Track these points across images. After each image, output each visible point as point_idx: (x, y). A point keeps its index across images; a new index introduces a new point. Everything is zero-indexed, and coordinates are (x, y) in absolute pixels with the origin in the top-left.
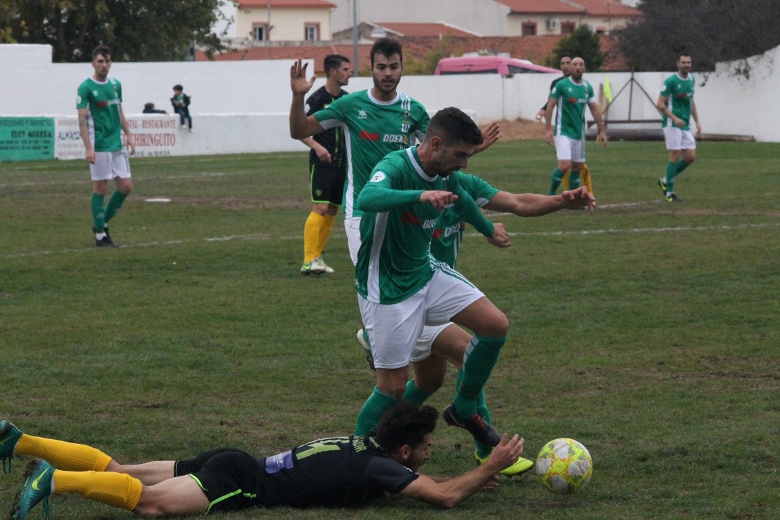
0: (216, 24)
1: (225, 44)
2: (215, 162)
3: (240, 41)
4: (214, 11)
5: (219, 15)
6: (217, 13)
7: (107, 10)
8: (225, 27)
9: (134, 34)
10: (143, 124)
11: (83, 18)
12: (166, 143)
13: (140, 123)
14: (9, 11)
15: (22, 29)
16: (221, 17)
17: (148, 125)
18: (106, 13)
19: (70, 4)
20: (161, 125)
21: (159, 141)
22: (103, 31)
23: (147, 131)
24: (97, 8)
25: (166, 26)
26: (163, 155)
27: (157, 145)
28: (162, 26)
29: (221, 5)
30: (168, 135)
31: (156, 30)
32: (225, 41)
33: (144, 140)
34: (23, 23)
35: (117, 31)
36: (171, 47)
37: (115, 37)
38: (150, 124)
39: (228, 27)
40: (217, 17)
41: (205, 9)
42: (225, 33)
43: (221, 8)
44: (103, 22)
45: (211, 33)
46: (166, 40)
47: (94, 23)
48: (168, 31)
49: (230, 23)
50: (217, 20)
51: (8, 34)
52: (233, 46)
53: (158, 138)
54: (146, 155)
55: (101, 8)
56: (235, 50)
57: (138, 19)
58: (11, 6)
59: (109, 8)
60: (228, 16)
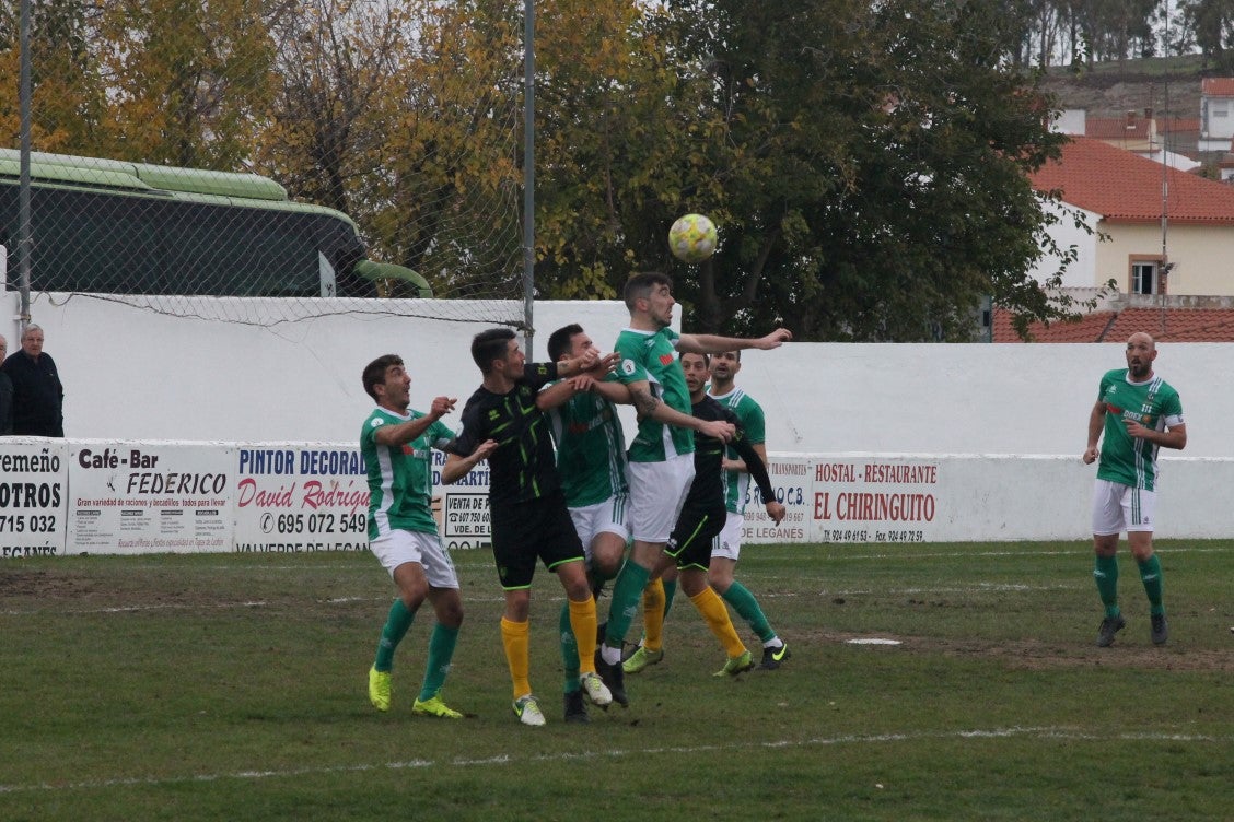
0: (1038, 263)
1: (1058, 306)
2: (1015, 558)
3: (1088, 297)
4: (1034, 233)
5: (1044, 244)
6: (1040, 241)
7: (808, 230)
8: (1058, 270)
9: (861, 281)
10: (867, 474)
11: (755, 245)
12: (915, 516)
13: (860, 470)
14: (601, 227)
15: (629, 267)
16: (1049, 246)
17: (877, 476)
18: (802, 233)
19: (729, 217)
20: (906, 475)
21: (900, 510)
22: (796, 274)
23: (873, 488)
24: (786, 224)
25: (929, 265)
26: (907, 539)
27: (895, 519)
28: (922, 264)
29: (1049, 223)
30: (920, 497)
31: (910, 274)
32: (1056, 299)
33: (868, 508)
34: (630, 253)
35: (826, 274)
36: (938, 309)
37: (822, 287)
38: (881, 474)
39: (1062, 268)
40: (1040, 247)
41: (1016, 231)
42: (1058, 281)
43: (1048, 229)
44: (797, 254)
45: (1027, 280)
46: (929, 294)
47: (778, 257)
48: (935, 276)
49: (1068, 261)
50: (1040, 253)
51: (600, 278)
52: (1074, 310)
53: (897, 503)
54: (872, 539)
55: (792, 225)
56: (1078, 318)
57: (871, 248)
58: (607, 218)
59: (809, 226)
60: (1063, 246)
